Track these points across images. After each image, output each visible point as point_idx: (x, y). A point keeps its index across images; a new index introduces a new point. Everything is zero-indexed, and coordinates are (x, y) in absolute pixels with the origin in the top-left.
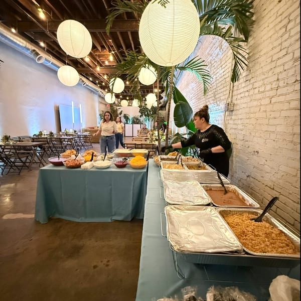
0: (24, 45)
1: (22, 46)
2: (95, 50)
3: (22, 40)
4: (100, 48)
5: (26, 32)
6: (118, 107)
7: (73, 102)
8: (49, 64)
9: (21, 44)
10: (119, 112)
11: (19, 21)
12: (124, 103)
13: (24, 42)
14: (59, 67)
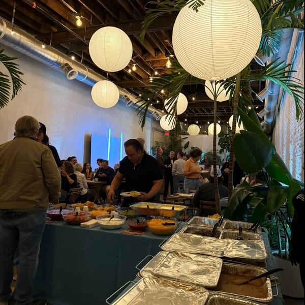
0: (55, 60)
1: (53, 61)
2: (147, 54)
3: (53, 54)
4: (153, 53)
5: (62, 43)
6: (183, 137)
7: (110, 130)
8: (83, 80)
9: (52, 59)
10: (183, 144)
11: (54, 33)
12: (194, 129)
13: (56, 56)
14: (95, 82)
